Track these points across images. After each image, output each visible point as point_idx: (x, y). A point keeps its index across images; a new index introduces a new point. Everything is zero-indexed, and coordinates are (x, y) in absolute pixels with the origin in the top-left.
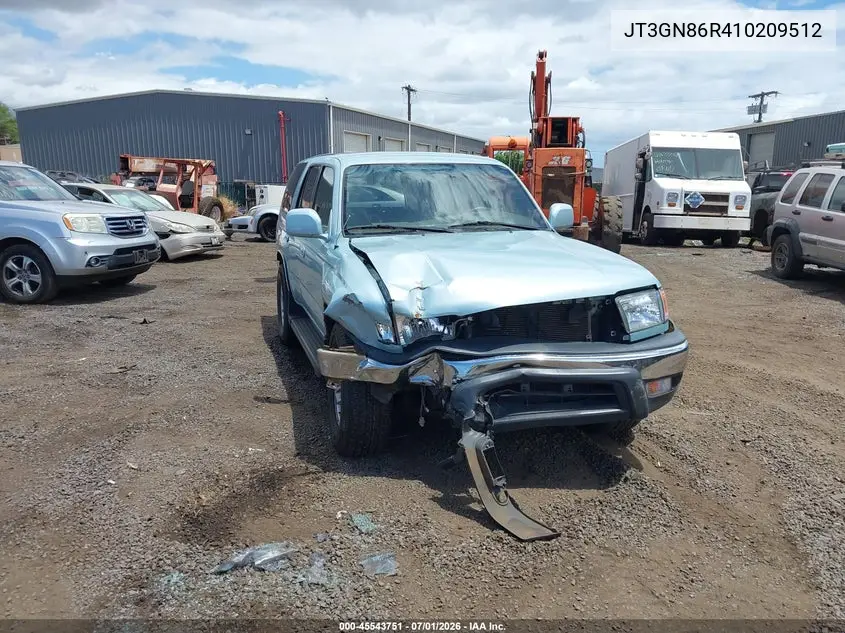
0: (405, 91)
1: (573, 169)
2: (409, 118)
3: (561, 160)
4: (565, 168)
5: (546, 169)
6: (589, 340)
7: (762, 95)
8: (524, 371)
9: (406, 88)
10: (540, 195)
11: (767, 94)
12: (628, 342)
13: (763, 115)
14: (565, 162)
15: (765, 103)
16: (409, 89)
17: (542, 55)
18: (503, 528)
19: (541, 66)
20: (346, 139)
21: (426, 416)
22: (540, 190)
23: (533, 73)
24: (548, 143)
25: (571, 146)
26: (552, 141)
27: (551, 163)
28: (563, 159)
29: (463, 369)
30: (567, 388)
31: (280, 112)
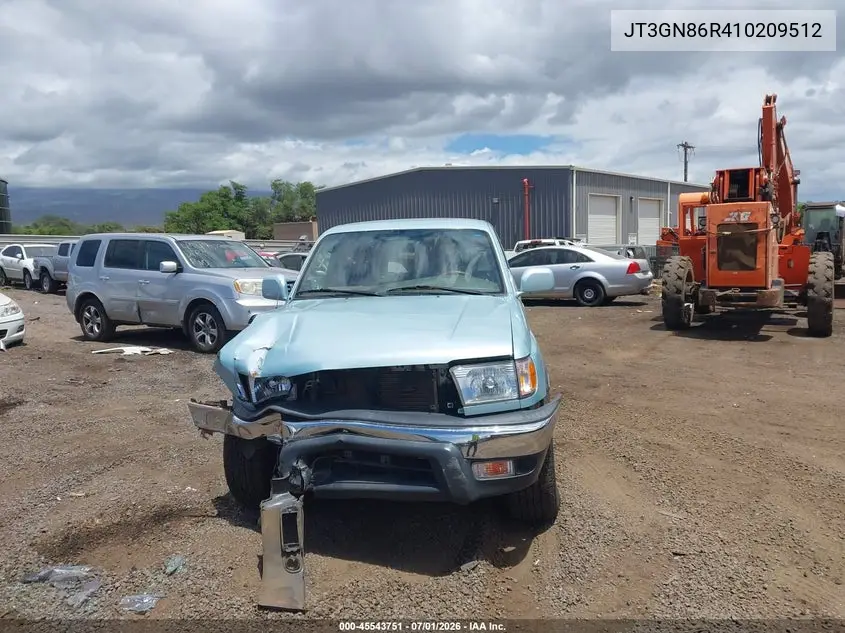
0: (682, 149)
1: (755, 225)
3: (739, 216)
4: (745, 224)
5: (722, 226)
6: (433, 411)
9: (683, 145)
10: (716, 255)
12: (463, 416)
14: (744, 218)
16: (686, 146)
17: (768, 100)
20: (591, 204)
22: (715, 250)
24: (725, 198)
25: (755, 201)
26: (730, 195)
27: (727, 220)
28: (742, 215)
30: (383, 459)
31: (525, 180)
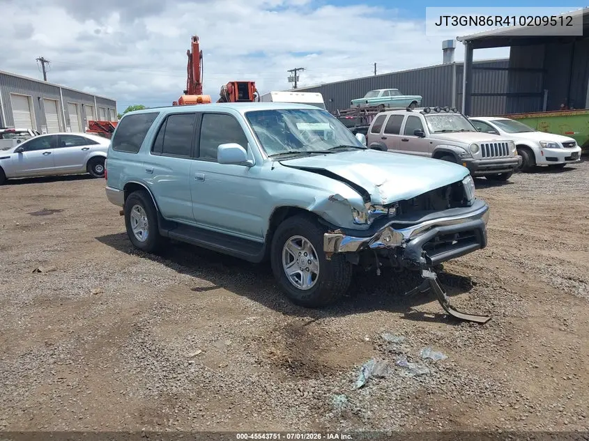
0: (40, 62)
2: (45, 80)
7: (295, 70)
8: (437, 229)
9: (40, 59)
11: (298, 69)
13: (297, 83)
15: (297, 75)
16: (43, 61)
17: (195, 39)
18: (471, 321)
19: (196, 47)
20: (12, 99)
21: (380, 267)
23: (189, 51)
25: (252, 101)
26: (239, 98)
29: (407, 233)
